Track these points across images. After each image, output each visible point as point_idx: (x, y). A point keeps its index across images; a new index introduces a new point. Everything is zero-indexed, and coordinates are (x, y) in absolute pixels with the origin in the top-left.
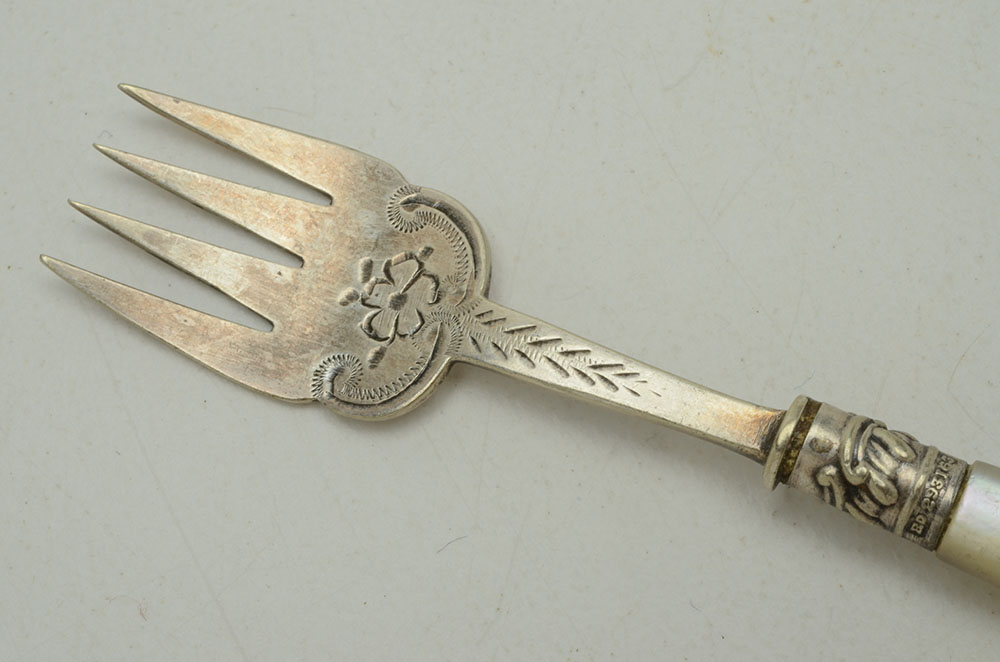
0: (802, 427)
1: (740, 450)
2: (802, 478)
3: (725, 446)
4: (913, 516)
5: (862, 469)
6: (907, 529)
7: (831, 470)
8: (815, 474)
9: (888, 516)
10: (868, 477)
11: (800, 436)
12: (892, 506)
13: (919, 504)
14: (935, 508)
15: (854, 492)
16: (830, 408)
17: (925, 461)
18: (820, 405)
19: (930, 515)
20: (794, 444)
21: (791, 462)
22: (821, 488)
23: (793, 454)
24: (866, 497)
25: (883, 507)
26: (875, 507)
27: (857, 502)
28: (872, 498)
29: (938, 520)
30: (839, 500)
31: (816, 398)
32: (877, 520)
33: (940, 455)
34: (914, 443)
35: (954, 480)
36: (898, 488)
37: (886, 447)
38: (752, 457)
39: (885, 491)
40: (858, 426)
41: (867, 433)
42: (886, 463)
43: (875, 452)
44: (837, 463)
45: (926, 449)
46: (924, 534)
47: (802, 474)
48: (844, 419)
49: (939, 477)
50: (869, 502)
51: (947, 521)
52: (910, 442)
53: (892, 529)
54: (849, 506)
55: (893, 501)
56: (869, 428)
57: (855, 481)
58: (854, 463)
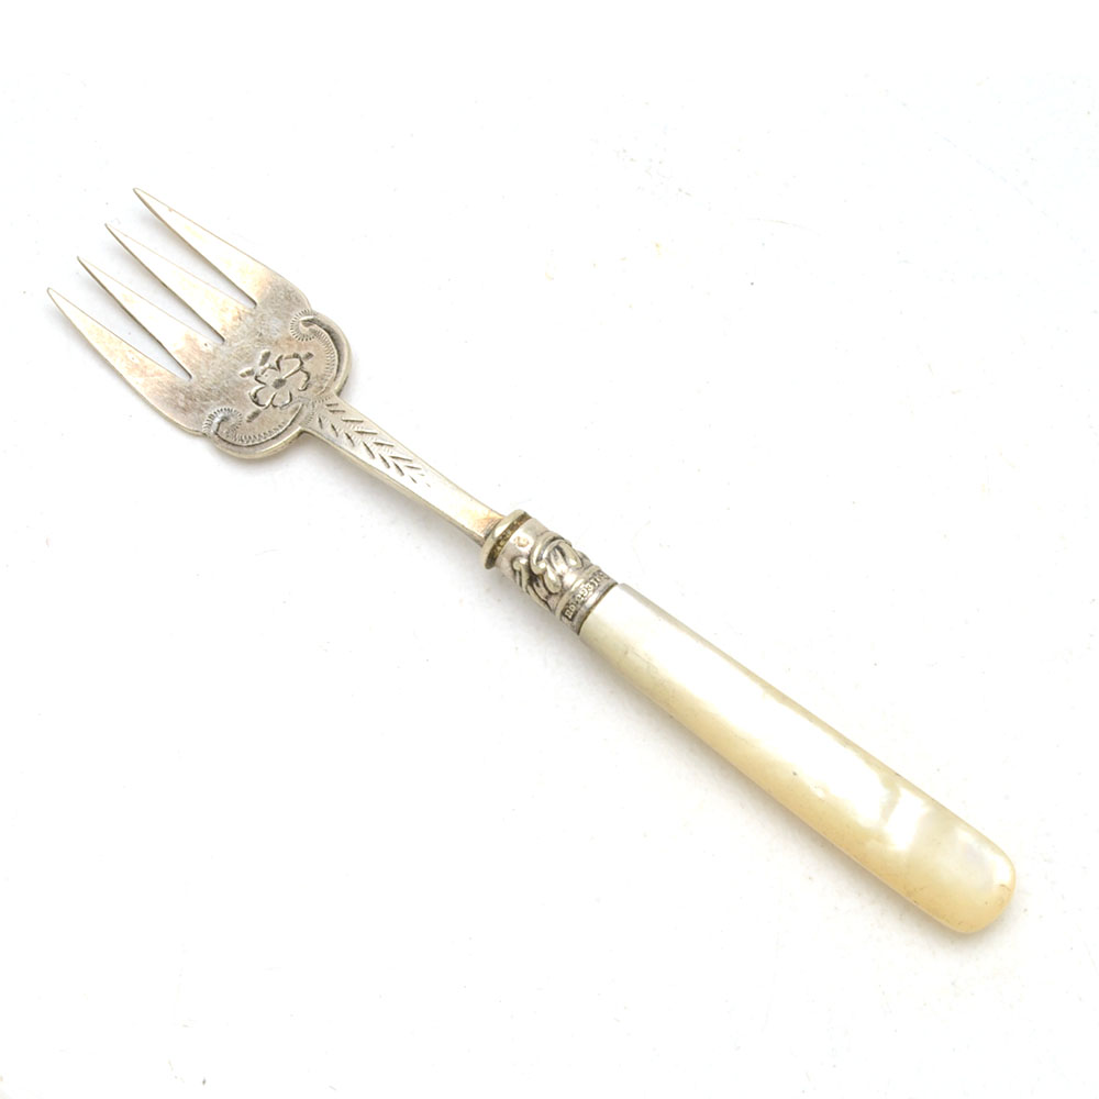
0: (513, 528)
1: (470, 535)
2: (503, 561)
3: (463, 531)
4: (568, 604)
5: (543, 565)
6: (563, 613)
7: (524, 561)
8: (512, 560)
9: (553, 601)
10: (545, 571)
11: (509, 532)
12: (556, 594)
13: (574, 597)
14: (583, 602)
15: (534, 579)
16: (536, 521)
17: (587, 571)
18: (530, 518)
19: (579, 606)
20: (504, 537)
21: (499, 548)
22: (515, 571)
23: (501, 543)
24: (541, 584)
25: (550, 593)
26: (546, 593)
27: (535, 586)
28: (545, 585)
29: (583, 610)
30: (524, 583)
31: (530, 513)
32: (546, 603)
33: (599, 571)
34: (585, 560)
35: (600, 588)
36: (562, 583)
37: (563, 555)
38: (477, 541)
39: (555, 585)
40: (551, 538)
41: (555, 543)
42: (561, 567)
43: (555, 555)
44: (529, 557)
45: (591, 565)
46: (571, 620)
47: (504, 559)
48: (542, 531)
49: (591, 583)
50: (543, 588)
51: (589, 612)
52: (583, 558)
53: (553, 611)
54: (530, 588)
55: (558, 590)
56: (557, 541)
57: (536, 571)
58: (539, 559)
